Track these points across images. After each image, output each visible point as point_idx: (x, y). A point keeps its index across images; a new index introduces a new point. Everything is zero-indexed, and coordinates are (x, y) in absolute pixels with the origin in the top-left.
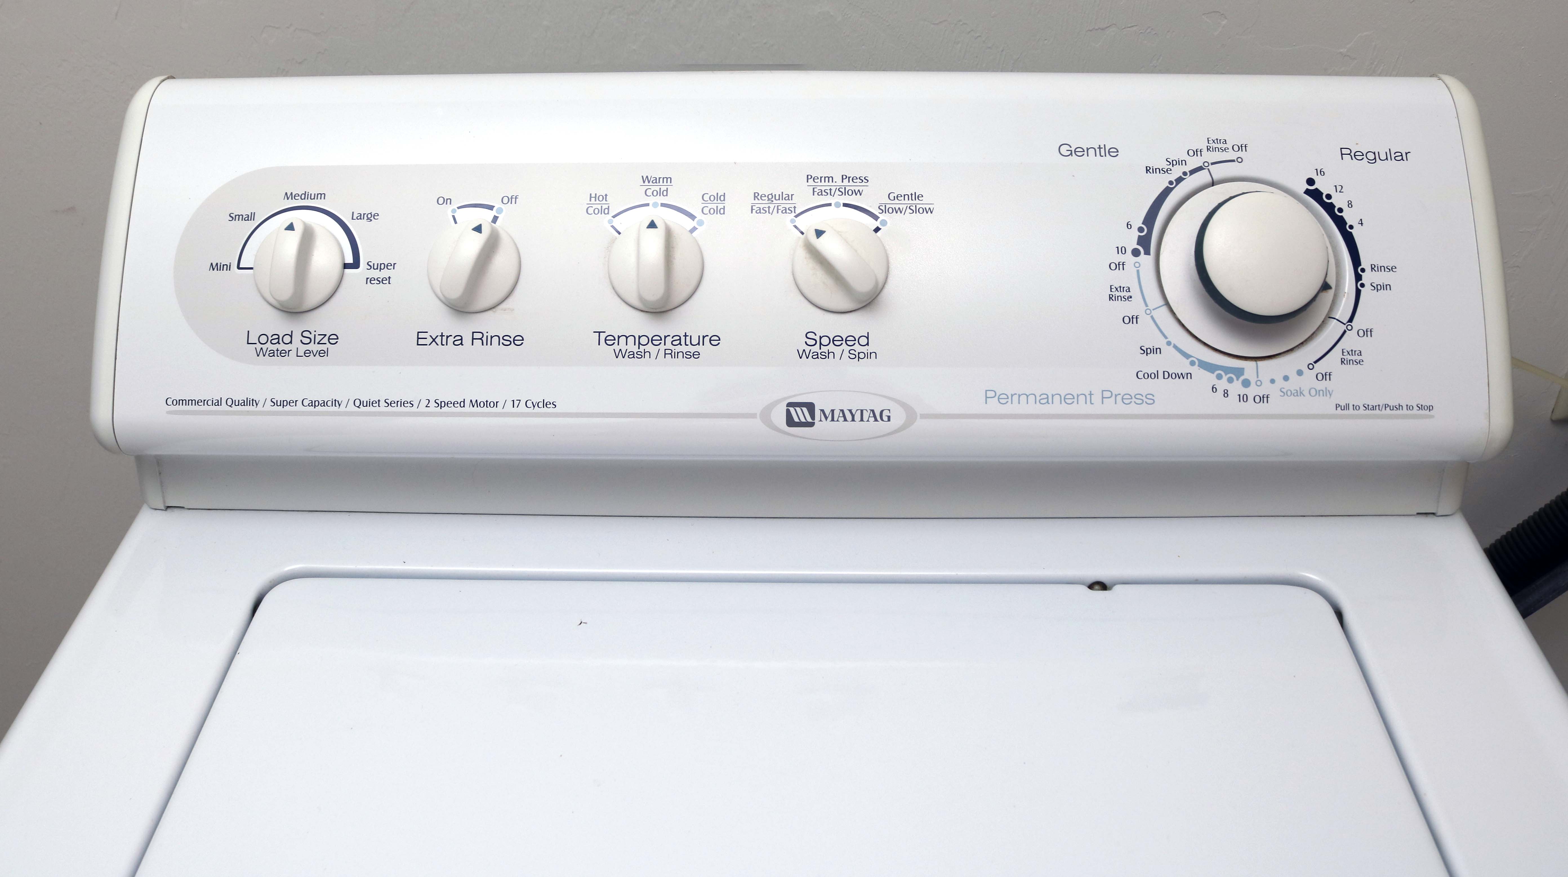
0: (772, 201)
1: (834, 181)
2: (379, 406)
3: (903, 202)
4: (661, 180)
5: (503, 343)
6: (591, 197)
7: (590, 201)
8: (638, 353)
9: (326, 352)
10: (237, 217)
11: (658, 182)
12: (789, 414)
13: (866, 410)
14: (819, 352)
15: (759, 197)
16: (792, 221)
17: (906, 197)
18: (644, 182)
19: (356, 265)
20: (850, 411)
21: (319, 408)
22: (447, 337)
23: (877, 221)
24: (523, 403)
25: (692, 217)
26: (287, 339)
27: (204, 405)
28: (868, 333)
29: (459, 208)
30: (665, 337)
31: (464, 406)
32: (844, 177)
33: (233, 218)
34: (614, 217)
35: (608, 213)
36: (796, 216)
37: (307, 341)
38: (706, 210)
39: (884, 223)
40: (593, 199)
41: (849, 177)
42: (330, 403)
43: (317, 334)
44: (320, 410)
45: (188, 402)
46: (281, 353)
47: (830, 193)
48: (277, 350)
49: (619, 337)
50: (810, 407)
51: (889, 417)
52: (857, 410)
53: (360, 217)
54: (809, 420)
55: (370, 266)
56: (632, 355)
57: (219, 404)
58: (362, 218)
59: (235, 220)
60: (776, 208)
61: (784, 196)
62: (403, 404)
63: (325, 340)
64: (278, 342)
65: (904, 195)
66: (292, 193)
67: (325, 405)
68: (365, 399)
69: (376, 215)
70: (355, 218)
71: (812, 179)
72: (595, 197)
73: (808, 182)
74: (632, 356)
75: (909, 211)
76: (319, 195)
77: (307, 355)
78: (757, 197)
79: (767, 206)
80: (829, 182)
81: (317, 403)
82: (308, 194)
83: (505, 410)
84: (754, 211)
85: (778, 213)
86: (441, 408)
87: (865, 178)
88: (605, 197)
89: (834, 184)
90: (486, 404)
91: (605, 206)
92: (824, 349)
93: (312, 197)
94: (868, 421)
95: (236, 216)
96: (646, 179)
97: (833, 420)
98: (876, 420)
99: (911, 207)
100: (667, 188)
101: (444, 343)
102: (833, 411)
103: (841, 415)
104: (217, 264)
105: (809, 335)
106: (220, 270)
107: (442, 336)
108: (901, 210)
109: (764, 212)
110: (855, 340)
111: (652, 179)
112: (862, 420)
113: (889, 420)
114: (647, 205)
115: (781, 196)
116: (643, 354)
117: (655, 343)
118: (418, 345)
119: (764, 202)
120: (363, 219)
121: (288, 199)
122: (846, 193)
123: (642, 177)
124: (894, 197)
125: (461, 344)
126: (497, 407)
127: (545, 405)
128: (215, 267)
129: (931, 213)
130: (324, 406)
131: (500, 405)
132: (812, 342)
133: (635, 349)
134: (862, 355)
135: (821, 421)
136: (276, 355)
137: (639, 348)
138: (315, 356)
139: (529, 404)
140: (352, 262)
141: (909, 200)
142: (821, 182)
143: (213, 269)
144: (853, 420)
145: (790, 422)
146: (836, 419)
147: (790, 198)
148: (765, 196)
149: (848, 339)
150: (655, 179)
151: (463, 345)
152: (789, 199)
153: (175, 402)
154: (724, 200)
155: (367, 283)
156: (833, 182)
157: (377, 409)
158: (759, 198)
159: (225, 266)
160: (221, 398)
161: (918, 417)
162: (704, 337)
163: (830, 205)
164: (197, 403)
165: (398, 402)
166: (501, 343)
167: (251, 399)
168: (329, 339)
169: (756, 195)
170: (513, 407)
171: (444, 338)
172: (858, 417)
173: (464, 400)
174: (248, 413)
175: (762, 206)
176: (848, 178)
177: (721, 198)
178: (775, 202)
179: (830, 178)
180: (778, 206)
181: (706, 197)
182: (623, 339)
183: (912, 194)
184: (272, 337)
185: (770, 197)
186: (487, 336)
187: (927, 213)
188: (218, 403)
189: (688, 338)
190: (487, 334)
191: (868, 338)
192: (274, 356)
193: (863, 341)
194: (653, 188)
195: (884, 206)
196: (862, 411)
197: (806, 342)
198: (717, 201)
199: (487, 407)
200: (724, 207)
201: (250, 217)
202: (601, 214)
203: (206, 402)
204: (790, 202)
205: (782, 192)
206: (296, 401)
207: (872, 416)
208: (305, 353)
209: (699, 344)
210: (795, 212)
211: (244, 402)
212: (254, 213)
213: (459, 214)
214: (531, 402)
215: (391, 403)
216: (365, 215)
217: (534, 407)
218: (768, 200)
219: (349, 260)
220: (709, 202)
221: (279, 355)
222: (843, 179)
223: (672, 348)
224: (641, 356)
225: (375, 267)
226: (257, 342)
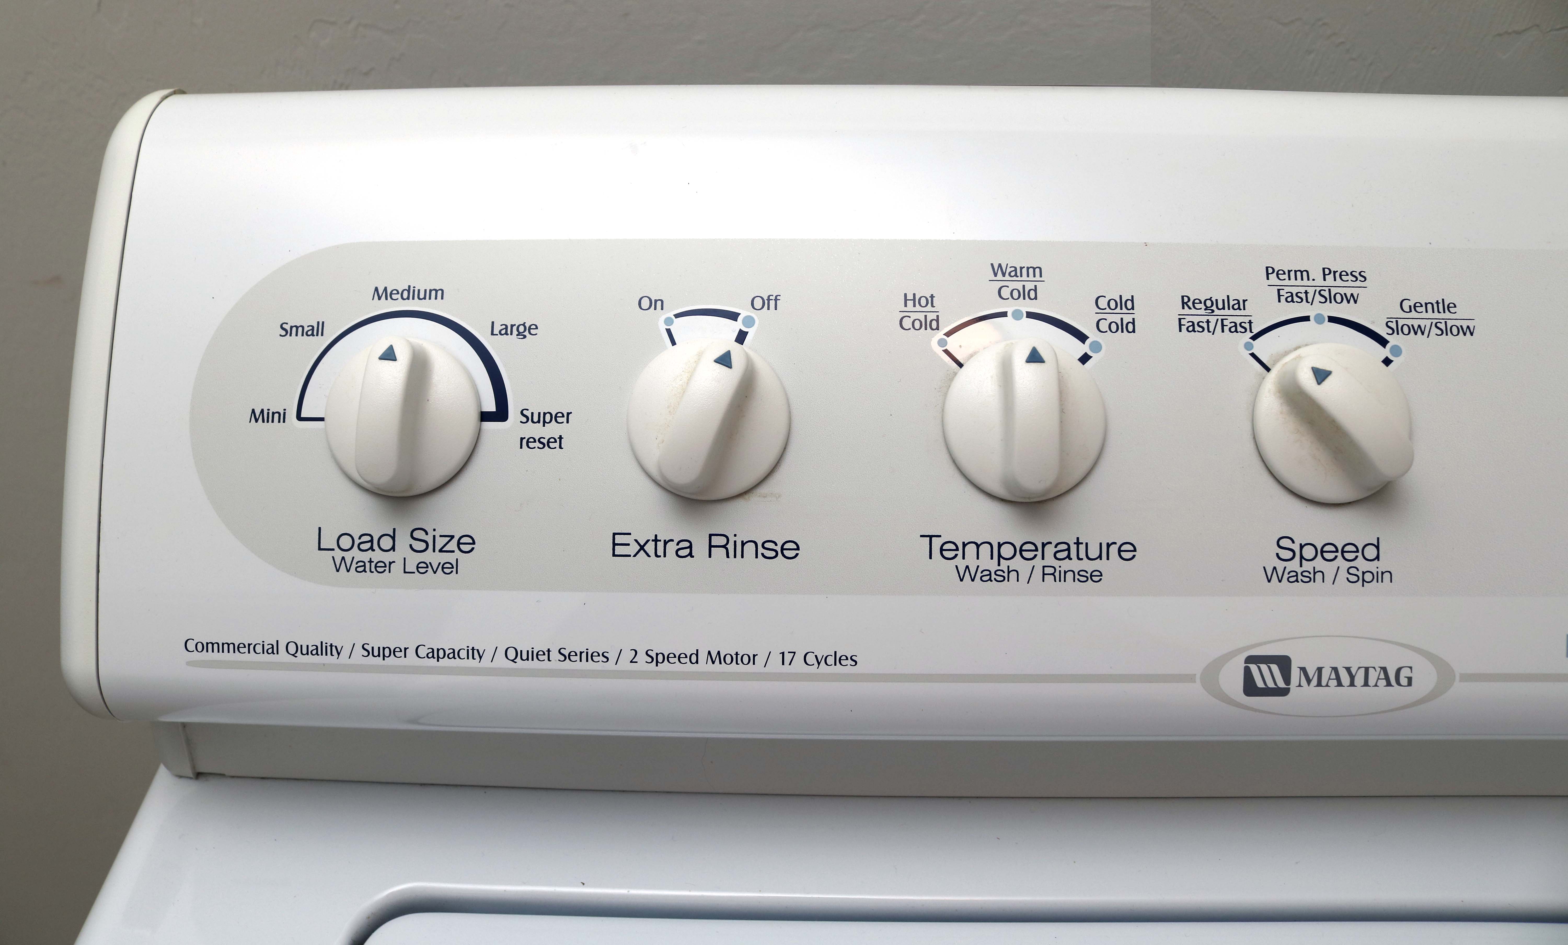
0: (1213, 311)
1: (1311, 279)
2: (549, 660)
3: (1424, 315)
4: (1024, 271)
5: (763, 554)
6: (906, 300)
7: (906, 306)
8: (998, 573)
9: (455, 566)
10: (294, 329)
11: (1019, 274)
12: (1248, 674)
13: (1374, 668)
14: (1299, 570)
15: (1190, 304)
16: (1248, 346)
17: (1429, 306)
18: (996, 275)
19: (501, 414)
20: (1348, 669)
21: (445, 662)
22: (666, 543)
23: (1385, 347)
24: (799, 658)
25: (1082, 337)
26: (386, 543)
27: (249, 652)
28: (1378, 538)
29: (677, 316)
30: (1044, 545)
31: (697, 662)
32: (1327, 272)
33: (287, 331)
34: (948, 334)
35: (937, 328)
36: (1254, 338)
37: (421, 546)
38: (1104, 326)
39: (1397, 351)
40: (910, 303)
41: (1335, 272)
42: (463, 654)
43: (437, 534)
44: (447, 665)
45: (222, 647)
46: (376, 567)
47: (1305, 298)
48: (371, 562)
49: (964, 545)
50: (1284, 663)
51: (1410, 680)
52: (1359, 668)
53: (506, 330)
54: (1281, 684)
55: (527, 418)
56: (988, 576)
57: (275, 651)
58: (509, 332)
59: (291, 335)
60: (1219, 322)
61: (1232, 303)
62: (591, 657)
63: (453, 546)
64: (372, 548)
65: (1426, 304)
66: (386, 289)
67: (456, 656)
68: (524, 647)
69: (534, 327)
70: (496, 331)
71: (1275, 274)
72: (914, 300)
73: (1268, 279)
74: (988, 578)
75: (1434, 330)
76: (433, 293)
77: (421, 570)
78: (1186, 303)
79: (1204, 319)
80: (1302, 279)
81: (441, 652)
82: (414, 291)
83: (768, 669)
84: (1184, 328)
85: (1223, 331)
86: (657, 665)
87: (1360, 274)
88: (930, 299)
89: (1311, 283)
90: (736, 658)
91: (932, 316)
92: (1307, 566)
93: (422, 296)
94: (1376, 685)
95: (291, 327)
96: (998, 270)
97: (1319, 684)
98: (1389, 684)
99: (1438, 325)
100: (1036, 286)
101: (660, 552)
102: (1320, 670)
103: (1333, 676)
104: (262, 411)
105: (1283, 543)
106: (268, 422)
107: (656, 540)
108: (1423, 330)
109: (1201, 330)
110: (1357, 551)
111: (1009, 270)
112: (1366, 684)
113: (1410, 684)
114: (1004, 314)
115: (1227, 303)
116: (1006, 575)
117: (1026, 555)
118: (614, 555)
119: (1199, 312)
120: (511, 334)
121: (379, 298)
122: (1330, 298)
123: (992, 265)
124: (1410, 306)
125: (691, 555)
126: (754, 664)
127: (839, 660)
128: (259, 416)
129: (1472, 334)
130: (454, 657)
131: (760, 660)
132: (1287, 555)
133: (993, 566)
134: (1368, 577)
135: (1300, 686)
136: (368, 569)
137: (999, 565)
138: (435, 573)
139: (811, 659)
140: (494, 410)
141: (1433, 312)
142: (1289, 279)
143: (257, 421)
144: (1352, 684)
145: (1250, 688)
146: (1324, 683)
147: (1242, 307)
148: (1201, 303)
149: (1346, 549)
150: (1013, 269)
151: (693, 557)
152: (1239, 308)
153: (200, 647)
154: (1133, 308)
155: (521, 448)
156: (1308, 279)
157: (546, 665)
158: (1191, 306)
159: (276, 416)
160: (277, 641)
161: (1457, 678)
162: (1108, 545)
163: (1306, 319)
164: (237, 648)
165: (581, 653)
166: (759, 555)
167: (329, 645)
168: (459, 543)
169: (1186, 300)
170: (783, 664)
171: (660, 545)
172: (1359, 679)
173: (697, 650)
174: (324, 667)
175: (1196, 320)
176: (1332, 273)
177: (1126, 304)
178: (1217, 312)
179: (1303, 273)
180: (1222, 320)
181: (1103, 303)
182: (971, 549)
183: (1437, 303)
184: (360, 538)
185: (1209, 303)
186: (735, 542)
187: (1465, 334)
188: (273, 649)
189: (1082, 548)
190: (735, 539)
191: (1378, 547)
192: (365, 571)
193: (1371, 552)
194: (1013, 285)
195: (1395, 323)
196: (1367, 670)
197: (1277, 554)
198: (1121, 309)
199: (737, 664)
200: (1134, 319)
201: (317, 330)
202: (926, 329)
203: (252, 647)
204: (1242, 312)
205: (1228, 296)
206: (406, 649)
207: (1384, 677)
208: (418, 567)
209: (1100, 557)
210: (1251, 331)
211: (317, 649)
212: (323, 323)
213: (679, 327)
214: (814, 655)
215: (569, 655)
216: (515, 328)
217: (819, 664)
218: (1205, 310)
219: (490, 406)
220: (1108, 310)
221: (373, 569)
222: (1324, 275)
223: (1056, 563)
224: (1002, 578)
225: (536, 419)
226: (335, 547)
